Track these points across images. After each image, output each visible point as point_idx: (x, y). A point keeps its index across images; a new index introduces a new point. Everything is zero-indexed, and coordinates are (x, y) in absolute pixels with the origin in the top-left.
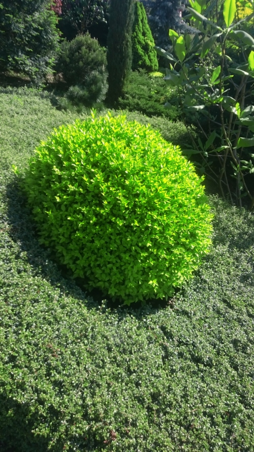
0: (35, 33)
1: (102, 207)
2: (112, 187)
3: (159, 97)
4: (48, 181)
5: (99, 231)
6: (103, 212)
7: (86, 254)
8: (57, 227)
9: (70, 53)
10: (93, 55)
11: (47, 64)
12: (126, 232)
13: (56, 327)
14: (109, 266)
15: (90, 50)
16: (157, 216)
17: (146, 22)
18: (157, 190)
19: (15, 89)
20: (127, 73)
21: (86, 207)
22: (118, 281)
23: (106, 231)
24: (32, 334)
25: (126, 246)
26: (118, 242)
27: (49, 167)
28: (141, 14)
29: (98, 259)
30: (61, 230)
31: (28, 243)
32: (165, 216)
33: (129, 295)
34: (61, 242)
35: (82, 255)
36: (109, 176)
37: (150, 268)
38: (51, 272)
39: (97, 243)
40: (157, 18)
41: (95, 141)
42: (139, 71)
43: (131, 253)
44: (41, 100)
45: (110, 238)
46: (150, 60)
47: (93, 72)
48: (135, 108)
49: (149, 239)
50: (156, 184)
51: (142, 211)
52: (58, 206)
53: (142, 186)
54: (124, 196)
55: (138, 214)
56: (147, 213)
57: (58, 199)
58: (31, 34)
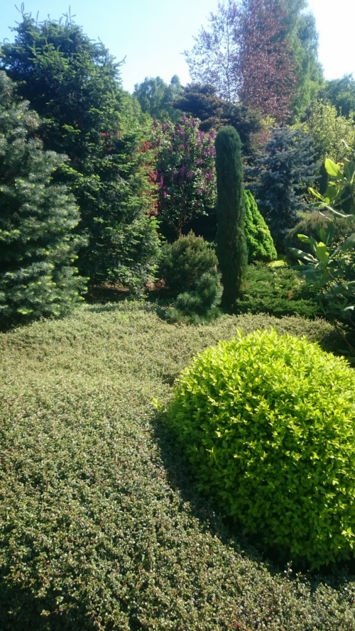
0: (135, 242)
1: (272, 440)
2: (280, 415)
3: (286, 291)
4: (203, 414)
5: (272, 470)
6: (275, 446)
7: (258, 501)
8: (220, 468)
9: (174, 256)
10: (199, 255)
11: (149, 271)
12: (303, 469)
13: (240, 600)
14: (289, 514)
15: (196, 250)
16: (340, 444)
17: (256, 209)
18: (333, 413)
19: (115, 304)
20: (244, 269)
21: (254, 441)
22: (301, 534)
23: (281, 469)
24: (215, 609)
25: (306, 486)
26: (296, 481)
27: (202, 398)
28: (249, 202)
29: (274, 506)
30: (225, 471)
31: (187, 491)
32: (348, 443)
33: (316, 556)
34: (226, 487)
35: (254, 502)
36: (273, 402)
37: (339, 515)
38: (220, 528)
39: (272, 485)
40: (268, 202)
41: (249, 363)
42: (255, 264)
43: (314, 495)
44: (147, 315)
45: (286, 478)
46: (266, 249)
47: (204, 275)
48: (258, 309)
49: (334, 475)
50: (331, 406)
51: (321, 439)
52: (218, 443)
53: (315, 410)
54: (295, 424)
55: (316, 445)
56: (326, 443)
57: (219, 435)
58: (132, 244)
